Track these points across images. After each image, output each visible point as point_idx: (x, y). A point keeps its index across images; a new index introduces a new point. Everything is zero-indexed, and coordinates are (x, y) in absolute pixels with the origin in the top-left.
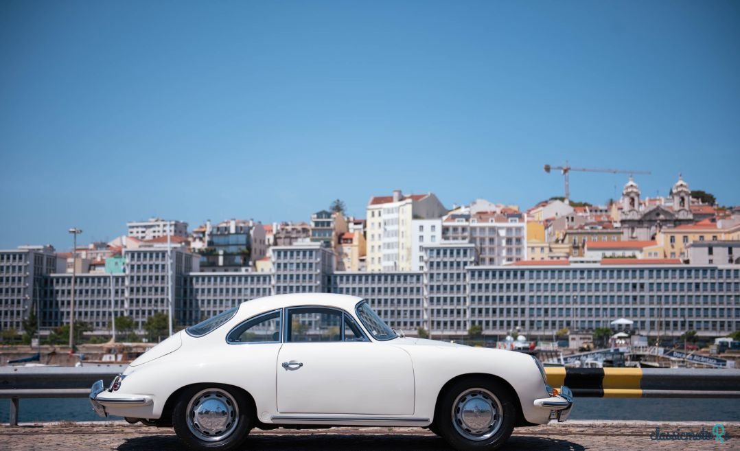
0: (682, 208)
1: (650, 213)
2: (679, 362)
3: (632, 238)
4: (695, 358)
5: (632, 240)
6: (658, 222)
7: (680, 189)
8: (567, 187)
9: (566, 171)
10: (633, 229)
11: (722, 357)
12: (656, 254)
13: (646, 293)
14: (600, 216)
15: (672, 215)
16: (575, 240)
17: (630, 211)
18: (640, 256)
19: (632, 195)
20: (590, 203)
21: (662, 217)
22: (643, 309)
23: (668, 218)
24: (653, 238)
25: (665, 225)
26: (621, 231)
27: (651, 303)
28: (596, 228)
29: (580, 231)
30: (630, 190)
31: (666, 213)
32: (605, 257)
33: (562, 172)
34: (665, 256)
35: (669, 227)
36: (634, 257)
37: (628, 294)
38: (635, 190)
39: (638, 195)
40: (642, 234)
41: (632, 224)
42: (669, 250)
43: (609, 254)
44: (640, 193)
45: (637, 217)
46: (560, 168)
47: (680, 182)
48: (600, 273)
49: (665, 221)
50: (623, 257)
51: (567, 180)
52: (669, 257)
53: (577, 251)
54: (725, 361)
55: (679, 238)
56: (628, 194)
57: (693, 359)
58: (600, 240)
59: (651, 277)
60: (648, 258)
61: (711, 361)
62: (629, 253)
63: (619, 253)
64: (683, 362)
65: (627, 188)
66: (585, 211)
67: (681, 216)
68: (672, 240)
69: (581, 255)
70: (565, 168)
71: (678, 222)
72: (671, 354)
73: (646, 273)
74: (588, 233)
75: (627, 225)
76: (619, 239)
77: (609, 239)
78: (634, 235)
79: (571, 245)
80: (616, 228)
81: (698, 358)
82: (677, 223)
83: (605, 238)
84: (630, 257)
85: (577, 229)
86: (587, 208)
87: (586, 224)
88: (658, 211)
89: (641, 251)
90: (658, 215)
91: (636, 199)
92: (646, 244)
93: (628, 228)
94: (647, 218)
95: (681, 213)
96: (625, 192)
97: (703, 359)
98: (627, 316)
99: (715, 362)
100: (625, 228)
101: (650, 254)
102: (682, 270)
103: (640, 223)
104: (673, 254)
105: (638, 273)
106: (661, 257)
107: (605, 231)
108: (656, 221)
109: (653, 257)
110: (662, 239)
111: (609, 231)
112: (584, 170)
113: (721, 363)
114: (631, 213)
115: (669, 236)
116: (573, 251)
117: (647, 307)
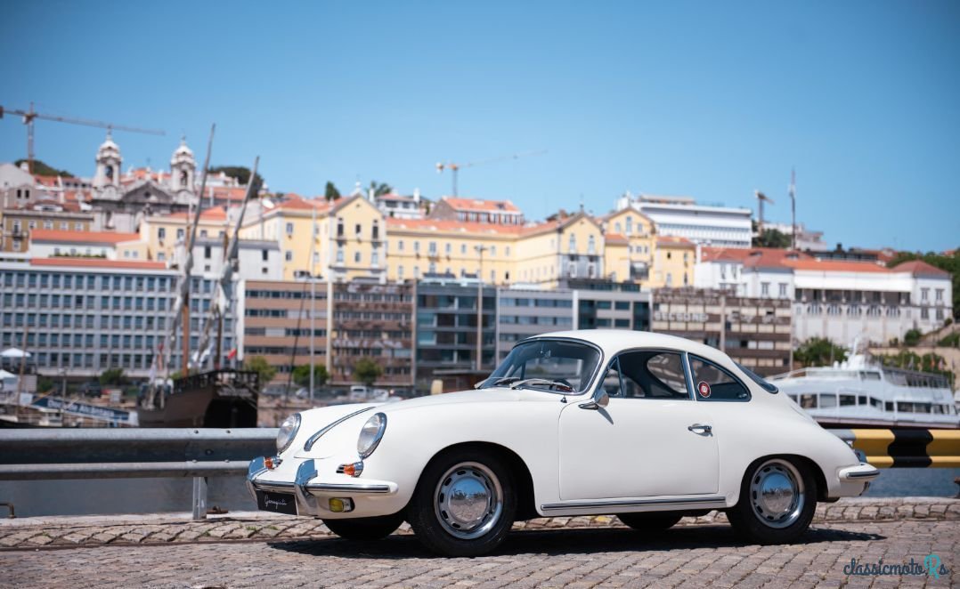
0: (183, 187)
1: (135, 191)
2: (50, 414)
3: (108, 227)
4: (82, 408)
5: (108, 231)
6: (148, 206)
7: (181, 159)
8: (31, 143)
9: (29, 118)
10: (109, 214)
11: (126, 408)
12: (135, 254)
13: (97, 312)
14: (74, 193)
15: (167, 197)
16: (16, 227)
17: (105, 187)
18: (112, 255)
19: (110, 162)
20: (70, 171)
21: (153, 199)
22: (90, 336)
23: (162, 201)
24: (138, 231)
25: (158, 211)
26: (91, 216)
27: (104, 327)
28: (51, 210)
29: (25, 212)
30: (106, 154)
31: (159, 193)
32: (58, 255)
33: (24, 119)
34: (150, 257)
35: (163, 215)
36: (104, 256)
37: (68, 312)
38: (114, 155)
39: (119, 163)
40: (121, 221)
41: (110, 207)
42: (156, 249)
43: (65, 249)
44: (122, 160)
45: (116, 196)
46: (20, 113)
47: (183, 149)
48: (27, 278)
49: (158, 206)
50: (88, 256)
51: (31, 133)
52: (155, 259)
53: (19, 244)
54: (127, 413)
55: (171, 232)
56: (103, 160)
57: (78, 411)
58: (56, 228)
59: (105, 287)
60: (123, 259)
61: (106, 413)
62: (96, 251)
63: (82, 250)
64: (58, 415)
65: (103, 150)
66: (56, 183)
67: (181, 200)
68: (161, 233)
69: (24, 249)
70: (28, 113)
71: (178, 208)
72: (44, 403)
73: (98, 281)
74: (39, 217)
75: (100, 208)
76: (87, 228)
77: (71, 227)
78: (111, 224)
79: (10, 233)
80: (85, 211)
81: (87, 410)
82: (175, 209)
83: (66, 225)
84: (97, 256)
85: (22, 209)
86: (59, 179)
87: (38, 203)
88: (147, 190)
89: (113, 246)
90: (148, 195)
91: (116, 168)
92: (125, 238)
93: (102, 212)
94: (132, 199)
95: (182, 194)
96: (98, 156)
97: (93, 411)
98: (19, 346)
99: (112, 414)
100: (97, 211)
101: (127, 253)
102: (163, 279)
103: (120, 205)
104: (161, 254)
105: (85, 281)
106: (143, 258)
107: (65, 214)
108: (143, 204)
109: (131, 258)
110: (148, 232)
111: (72, 214)
112: (60, 119)
113: (121, 416)
114: (108, 190)
115: (157, 228)
116: (14, 243)
117: (97, 332)
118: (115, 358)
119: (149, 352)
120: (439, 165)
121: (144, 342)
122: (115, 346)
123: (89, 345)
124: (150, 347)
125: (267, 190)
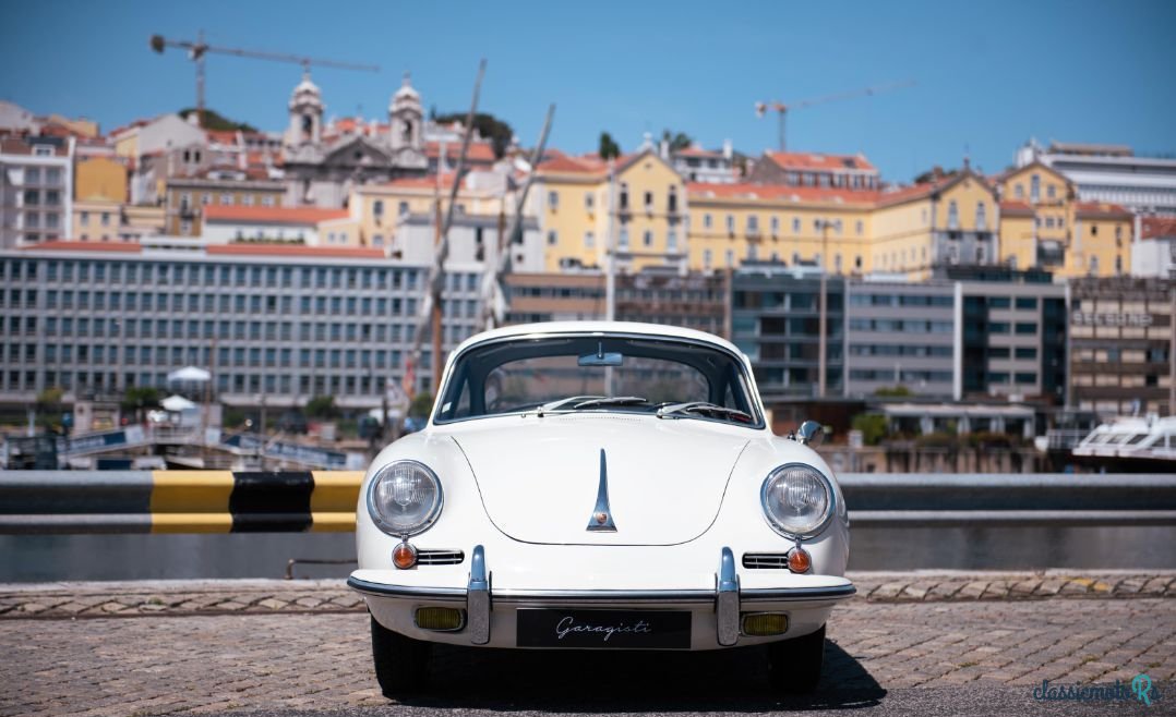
0: (406, 144)
1: (343, 151)
2: (245, 457)
3: (306, 201)
4: (285, 449)
5: (307, 206)
6: (358, 171)
7: (404, 105)
8: (201, 86)
9: (199, 52)
10: (307, 183)
11: (342, 448)
12: (344, 237)
13: (295, 318)
14: (259, 154)
15: (385, 157)
16: (185, 202)
17: (303, 144)
18: (313, 239)
19: (309, 111)
21: (366, 160)
22: (287, 351)
23: (379, 163)
24: (346, 205)
25: (373, 177)
26: (282, 185)
27: (305, 337)
28: (230, 178)
29: (196, 181)
30: (303, 100)
31: (374, 152)
32: (240, 239)
33: (191, 54)
34: (363, 241)
35: (380, 183)
36: (301, 241)
37: (257, 317)
38: (314, 101)
39: (319, 112)
40: (324, 193)
41: (309, 173)
42: (371, 231)
43: (250, 232)
44: (324, 107)
45: (315, 157)
46: (186, 45)
47: (406, 90)
48: (202, 273)
49: (372, 171)
50: (280, 241)
51: (201, 72)
52: (370, 243)
53: (189, 225)
55: (391, 206)
56: (299, 109)
57: (280, 452)
58: (238, 202)
59: (305, 284)
60: (328, 244)
62: (291, 233)
63: (272, 233)
64: (255, 457)
65: (300, 95)
66: (235, 141)
67: (405, 161)
68: (378, 208)
69: (196, 233)
70: (197, 44)
71: (398, 173)
72: (235, 441)
73: (297, 275)
74: (214, 188)
75: (294, 174)
76: (278, 202)
77: (258, 202)
78: (310, 196)
79: (176, 211)
80: (275, 180)
81: (291, 451)
82: (396, 174)
83: (250, 199)
84: (293, 242)
85: (192, 178)
86: (239, 136)
87: (214, 169)
88: (358, 149)
89: (313, 226)
90: (359, 155)
91: (316, 119)
92: (330, 215)
93: (298, 180)
94: (338, 161)
95: (406, 154)
96: (293, 103)
97: (300, 452)
98: (195, 363)
99: (325, 457)
100: (292, 179)
101: (332, 237)
102: (383, 272)
103: (322, 171)
104: (378, 238)
105: (279, 275)
106: (353, 242)
107: (250, 184)
108: (353, 168)
109: (337, 244)
110: (360, 206)
111: (258, 184)
112: (239, 53)
114: (305, 149)
115: (372, 201)
116: (181, 224)
117: (295, 345)
118: (320, 381)
119: (365, 372)
120: (759, 105)
121: (358, 358)
122: (320, 364)
123: (286, 363)
124: (366, 365)
125: (517, 145)
